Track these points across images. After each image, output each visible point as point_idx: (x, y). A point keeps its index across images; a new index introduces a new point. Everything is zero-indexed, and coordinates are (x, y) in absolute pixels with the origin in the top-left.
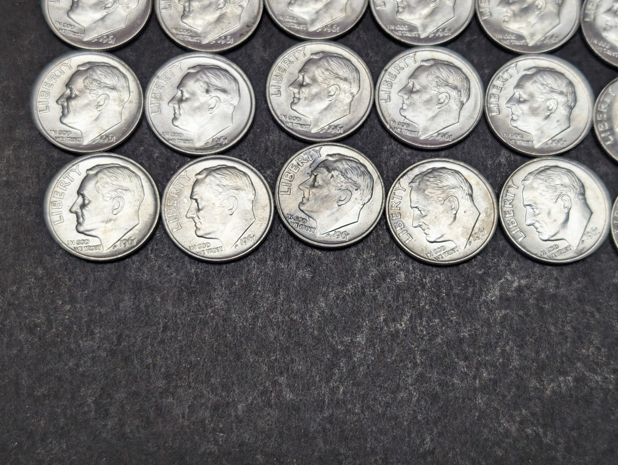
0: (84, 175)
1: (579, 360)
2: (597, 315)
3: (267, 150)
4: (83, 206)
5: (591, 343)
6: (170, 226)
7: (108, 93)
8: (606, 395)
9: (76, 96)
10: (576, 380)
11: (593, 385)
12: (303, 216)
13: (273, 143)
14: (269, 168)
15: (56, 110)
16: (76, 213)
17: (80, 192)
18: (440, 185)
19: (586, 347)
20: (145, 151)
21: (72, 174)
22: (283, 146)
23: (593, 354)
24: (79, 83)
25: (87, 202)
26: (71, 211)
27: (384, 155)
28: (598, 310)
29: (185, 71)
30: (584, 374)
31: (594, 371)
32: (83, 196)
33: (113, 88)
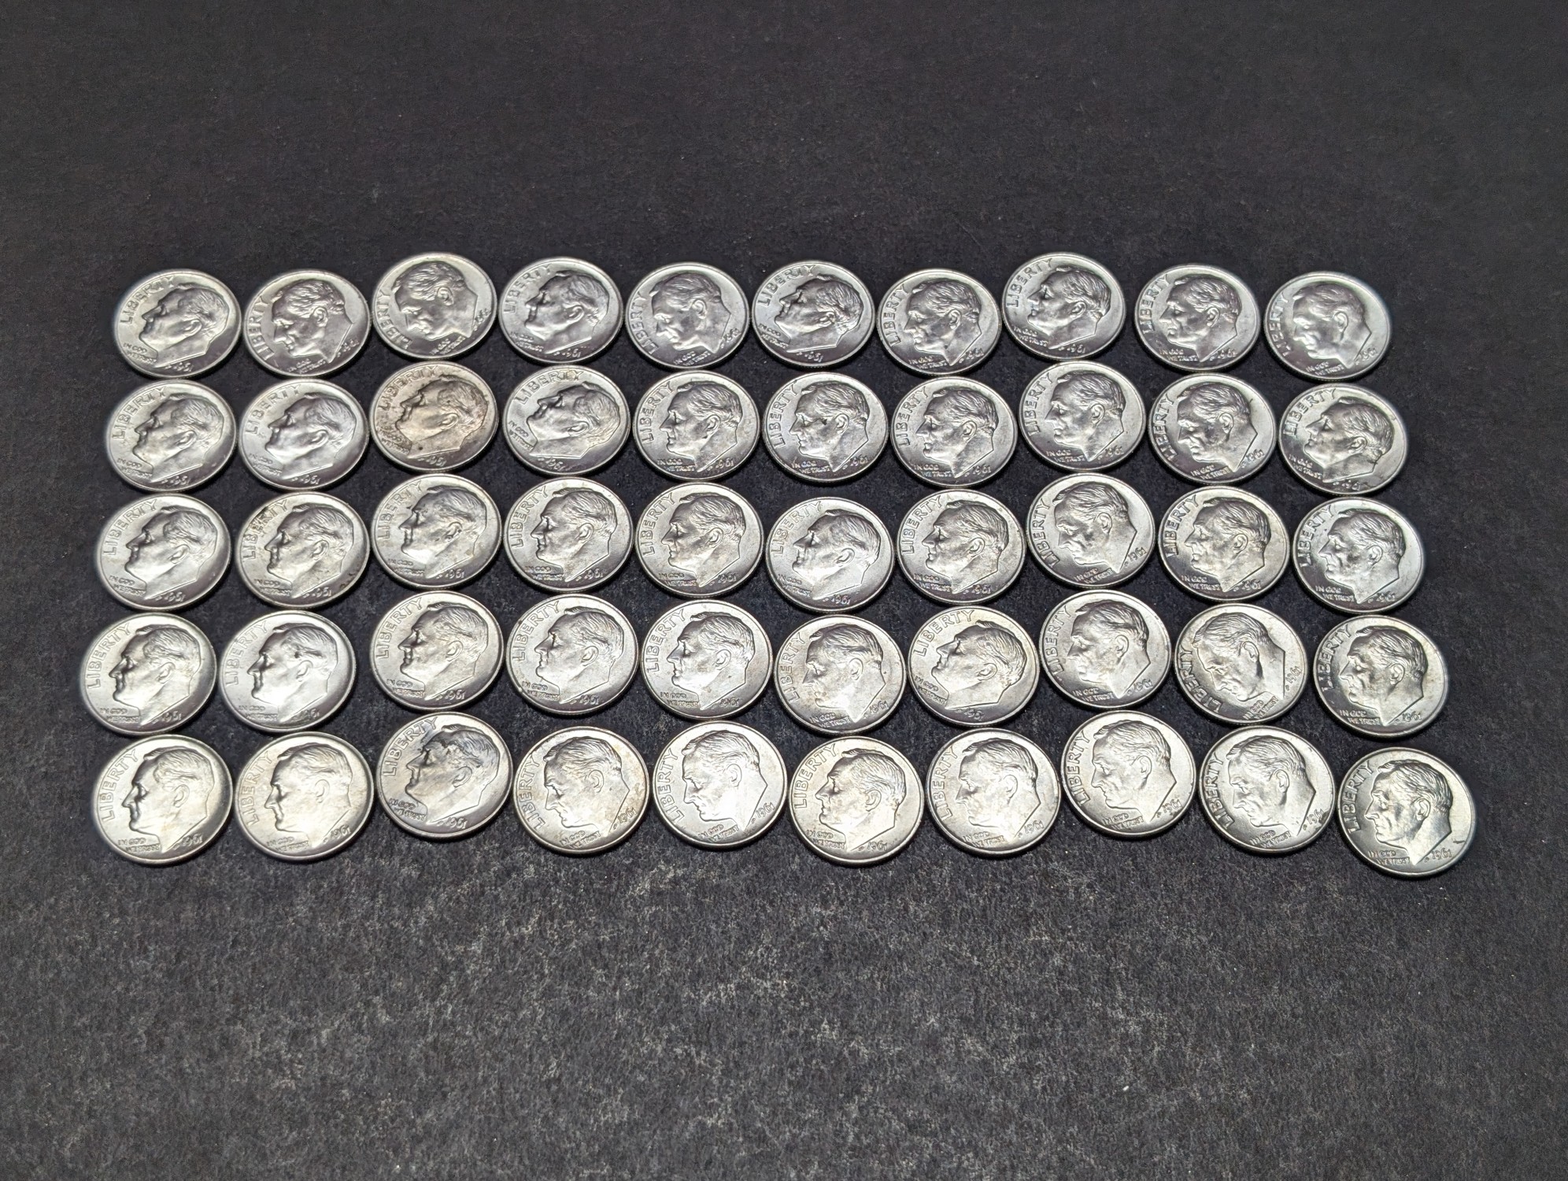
0: (140, 761)
1: (744, 963)
2: (769, 910)
3: (369, 723)
4: (138, 798)
5: (760, 942)
6: (245, 817)
7: (173, 661)
8: (775, 1005)
9: (134, 667)
10: (739, 987)
11: (761, 993)
12: (411, 801)
13: (378, 715)
14: (371, 745)
15: (109, 684)
16: (130, 807)
17: (135, 782)
18: (582, 758)
19: (754, 948)
20: (218, 730)
21: (127, 761)
22: (390, 718)
23: (762, 955)
24: (138, 652)
25: (143, 793)
26: (123, 805)
27: (516, 724)
28: (771, 903)
29: (270, 632)
30: (749, 981)
31: (763, 977)
32: (139, 787)
33: (181, 656)
